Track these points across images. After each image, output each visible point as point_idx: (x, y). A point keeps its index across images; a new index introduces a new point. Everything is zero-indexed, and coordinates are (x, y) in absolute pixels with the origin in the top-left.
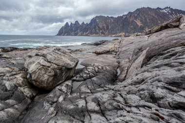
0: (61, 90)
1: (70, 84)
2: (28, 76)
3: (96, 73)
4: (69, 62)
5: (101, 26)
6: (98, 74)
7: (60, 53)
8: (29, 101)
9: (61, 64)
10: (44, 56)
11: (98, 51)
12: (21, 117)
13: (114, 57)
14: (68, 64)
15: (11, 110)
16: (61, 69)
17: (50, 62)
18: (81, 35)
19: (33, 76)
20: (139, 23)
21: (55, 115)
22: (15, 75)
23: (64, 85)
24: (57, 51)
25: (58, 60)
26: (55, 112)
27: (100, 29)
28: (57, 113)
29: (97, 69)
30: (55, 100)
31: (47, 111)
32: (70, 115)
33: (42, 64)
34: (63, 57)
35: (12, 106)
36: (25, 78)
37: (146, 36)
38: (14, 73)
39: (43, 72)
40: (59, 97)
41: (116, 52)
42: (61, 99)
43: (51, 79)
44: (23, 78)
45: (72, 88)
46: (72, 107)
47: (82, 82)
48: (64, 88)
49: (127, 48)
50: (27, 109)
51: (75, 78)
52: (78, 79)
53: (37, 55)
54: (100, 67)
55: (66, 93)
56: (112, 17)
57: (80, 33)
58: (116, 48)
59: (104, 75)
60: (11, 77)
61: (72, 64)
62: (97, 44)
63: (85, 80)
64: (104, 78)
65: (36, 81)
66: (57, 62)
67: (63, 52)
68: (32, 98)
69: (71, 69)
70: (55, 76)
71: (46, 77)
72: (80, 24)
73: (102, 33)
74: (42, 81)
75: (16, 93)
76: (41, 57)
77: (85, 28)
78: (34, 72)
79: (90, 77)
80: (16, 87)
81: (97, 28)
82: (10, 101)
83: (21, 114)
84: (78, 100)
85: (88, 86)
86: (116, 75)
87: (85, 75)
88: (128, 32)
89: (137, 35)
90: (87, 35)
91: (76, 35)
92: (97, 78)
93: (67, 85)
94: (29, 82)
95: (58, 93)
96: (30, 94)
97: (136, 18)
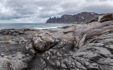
0: (48, 54)
1: (52, 51)
2: (34, 45)
3: (64, 45)
4: (51, 40)
5: (66, 19)
6: (65, 45)
7: (47, 35)
8: (34, 55)
9: (48, 41)
10: (41, 37)
11: (65, 32)
12: (31, 61)
13: (73, 35)
14: (51, 41)
15: (28, 58)
16: (48, 43)
17: (43, 40)
18: (57, 23)
19: (36, 45)
20: (83, 18)
21: (46, 66)
22: (29, 44)
23: (49, 51)
24: (46, 34)
25: (47, 39)
26: (46, 64)
27: (66, 20)
28: (47, 65)
29: (65, 43)
30: (46, 58)
31: (42, 63)
32: (53, 68)
33: (40, 41)
34: (49, 38)
35: (28, 57)
36: (33, 45)
37: (86, 25)
38: (29, 43)
39: (40, 44)
40: (47, 57)
41: (73, 32)
42: (48, 58)
43: (43, 47)
44: (32, 45)
45: (53, 52)
46: (54, 64)
47: (58, 50)
48: (49, 53)
49: (79, 30)
50: (33, 58)
51: (54, 47)
52: (56, 48)
53: (38, 36)
54: (66, 42)
55: (51, 55)
56: (71, 15)
57: (56, 22)
58: (73, 30)
59: (68, 46)
60: (28, 45)
61: (53, 41)
62: (64, 28)
63: (59, 48)
64: (68, 48)
65: (37, 48)
66: (46, 40)
67: (49, 35)
68: (35, 54)
69: (53, 43)
70: (45, 46)
71: (41, 46)
72: (57, 18)
73: (67, 22)
74: (40, 48)
75: (30, 51)
76: (40, 37)
77: (59, 20)
78: (37, 44)
79: (62, 47)
80: (29, 49)
81: (64, 20)
82: (28, 55)
83: (31, 60)
84: (56, 61)
85: (61, 52)
86: (74, 45)
87: (59, 46)
88: (78, 22)
89: (82, 24)
90: (59, 23)
91: (54, 23)
92: (65, 48)
93: (51, 51)
94: (34, 47)
95: (47, 55)
96: (35, 52)
97: (82, 16)
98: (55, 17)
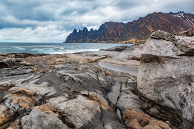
20: (151, 29)
27: (109, 35)
56: (122, 23)
57: (89, 40)
73: (112, 40)
77: (94, 35)
81: (106, 34)
88: (139, 38)
97: (147, 23)
98: (85, 28)
